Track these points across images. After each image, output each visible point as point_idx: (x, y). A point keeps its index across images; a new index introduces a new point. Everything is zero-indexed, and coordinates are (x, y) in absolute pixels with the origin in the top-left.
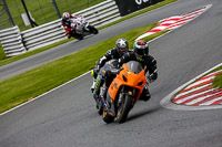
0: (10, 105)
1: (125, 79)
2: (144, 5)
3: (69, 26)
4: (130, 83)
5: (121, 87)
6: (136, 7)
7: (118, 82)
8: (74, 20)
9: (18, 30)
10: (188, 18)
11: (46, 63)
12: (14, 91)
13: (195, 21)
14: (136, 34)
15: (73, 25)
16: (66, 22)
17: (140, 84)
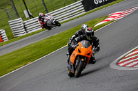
0: (16, 67)
1: (79, 51)
2: (100, 5)
3: (43, 21)
4: (82, 54)
5: (77, 56)
6: (95, 6)
7: (75, 53)
8: (46, 18)
9: (21, 21)
10: (127, 13)
11: (38, 41)
12: (19, 58)
13: (132, 14)
14: (95, 23)
15: (45, 20)
16: (41, 19)
17: (89, 54)
